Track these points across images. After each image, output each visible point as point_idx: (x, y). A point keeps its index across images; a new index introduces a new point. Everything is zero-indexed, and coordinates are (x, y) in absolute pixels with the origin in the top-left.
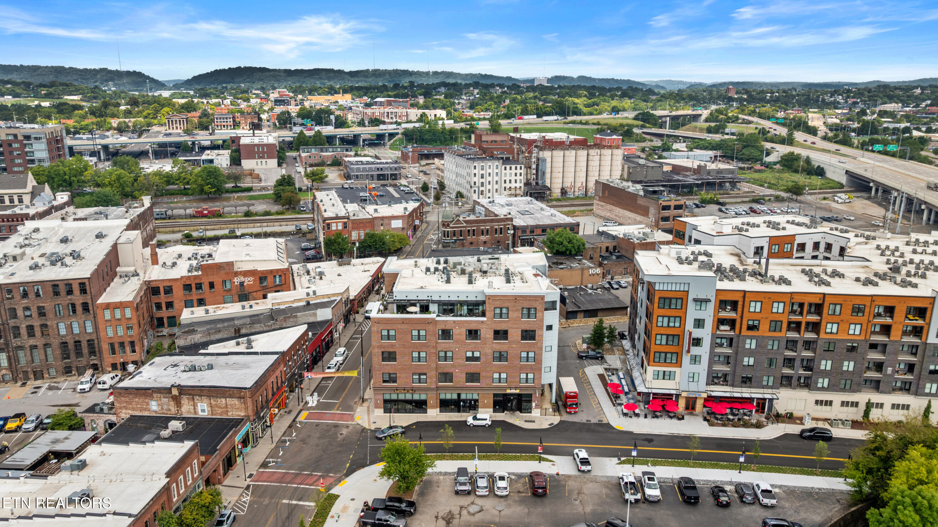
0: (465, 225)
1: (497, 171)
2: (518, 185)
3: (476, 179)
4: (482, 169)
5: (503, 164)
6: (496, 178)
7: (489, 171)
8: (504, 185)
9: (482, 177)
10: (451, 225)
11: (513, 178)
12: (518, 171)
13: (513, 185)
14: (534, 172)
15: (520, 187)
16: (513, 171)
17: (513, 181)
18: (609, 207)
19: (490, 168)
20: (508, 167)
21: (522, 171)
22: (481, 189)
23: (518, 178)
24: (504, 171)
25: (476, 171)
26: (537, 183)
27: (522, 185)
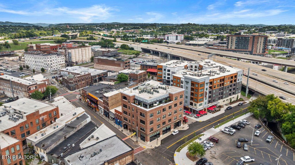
1: (56, 58)
2: (63, 63)
3: (49, 62)
4: (51, 58)
5: (57, 56)
6: (56, 61)
8: (59, 63)
9: (51, 61)
11: (61, 60)
12: (63, 58)
13: (62, 63)
14: (68, 57)
15: (64, 63)
16: (61, 58)
17: (61, 61)
18: (102, 65)
19: (53, 58)
20: (59, 56)
21: (64, 57)
22: (51, 66)
23: (63, 60)
24: (58, 58)
25: (48, 59)
26: (69, 61)
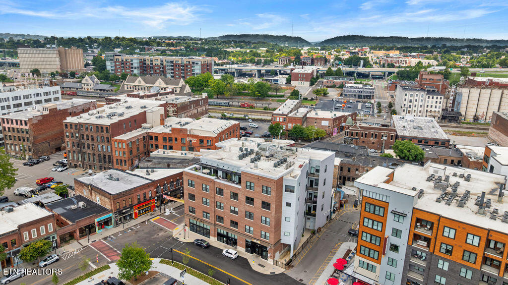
0: (360, 129)
1: (422, 98)
2: (437, 110)
3: (405, 103)
4: (411, 96)
5: (427, 94)
6: (421, 103)
7: (416, 98)
8: (426, 109)
9: (410, 102)
10: (350, 128)
11: (434, 105)
12: (439, 100)
13: (433, 109)
14: (451, 102)
15: (439, 111)
16: (435, 100)
17: (434, 107)
19: (417, 96)
20: (431, 97)
21: (442, 101)
22: (409, 109)
23: (438, 105)
24: (427, 99)
25: (406, 97)
26: (452, 110)
27: (440, 110)
